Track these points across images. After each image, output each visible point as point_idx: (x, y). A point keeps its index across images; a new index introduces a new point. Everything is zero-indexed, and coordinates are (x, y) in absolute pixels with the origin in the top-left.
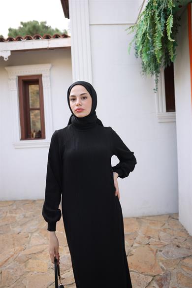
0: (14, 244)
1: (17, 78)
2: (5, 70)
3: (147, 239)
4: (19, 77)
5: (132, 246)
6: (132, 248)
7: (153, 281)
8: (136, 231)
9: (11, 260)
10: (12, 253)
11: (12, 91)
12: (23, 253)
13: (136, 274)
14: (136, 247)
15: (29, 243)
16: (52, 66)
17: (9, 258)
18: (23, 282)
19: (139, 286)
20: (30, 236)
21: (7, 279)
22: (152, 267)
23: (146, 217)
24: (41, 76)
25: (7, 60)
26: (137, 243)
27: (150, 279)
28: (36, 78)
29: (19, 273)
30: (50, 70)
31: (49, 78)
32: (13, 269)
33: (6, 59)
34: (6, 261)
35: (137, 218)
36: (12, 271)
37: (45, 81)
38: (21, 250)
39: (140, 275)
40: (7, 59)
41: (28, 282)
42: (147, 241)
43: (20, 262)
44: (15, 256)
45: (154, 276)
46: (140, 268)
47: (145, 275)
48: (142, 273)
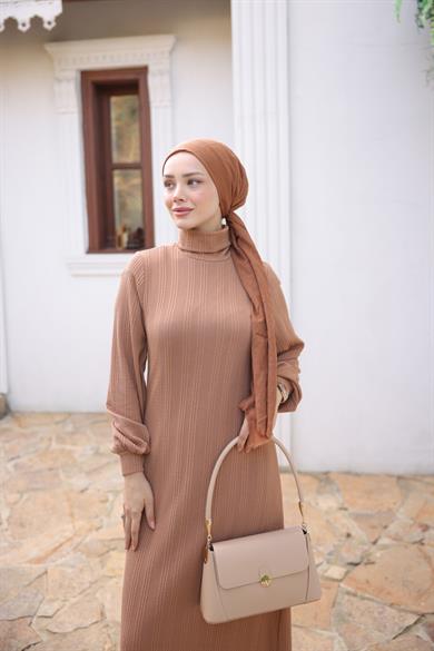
0: (72, 515)
1: (79, 76)
2: (46, 52)
3: (419, 530)
4: (85, 74)
5: (375, 543)
6: (373, 548)
7: (419, 626)
8: (390, 510)
9: (67, 548)
10: (68, 534)
11: (64, 113)
12: (94, 535)
13: (375, 605)
14: (385, 547)
15: (109, 515)
16: (178, 40)
17: (61, 545)
18: (98, 595)
19: (380, 631)
20: (111, 497)
21: (61, 586)
22: (421, 594)
23: (424, 476)
24: (144, 70)
25: (53, 29)
26: (390, 537)
27: (411, 619)
28: (130, 77)
29: (87, 577)
30: (171, 52)
31: (166, 79)
32: (73, 567)
33: (49, 23)
34: (55, 550)
35: (400, 478)
36: (70, 570)
37: (156, 86)
38: (90, 530)
39: (388, 608)
40: (54, 24)
41: (109, 596)
42: (417, 534)
43: (89, 554)
44: (77, 540)
45: (423, 615)
46: (389, 593)
47: (400, 611)
48: (391, 605)
